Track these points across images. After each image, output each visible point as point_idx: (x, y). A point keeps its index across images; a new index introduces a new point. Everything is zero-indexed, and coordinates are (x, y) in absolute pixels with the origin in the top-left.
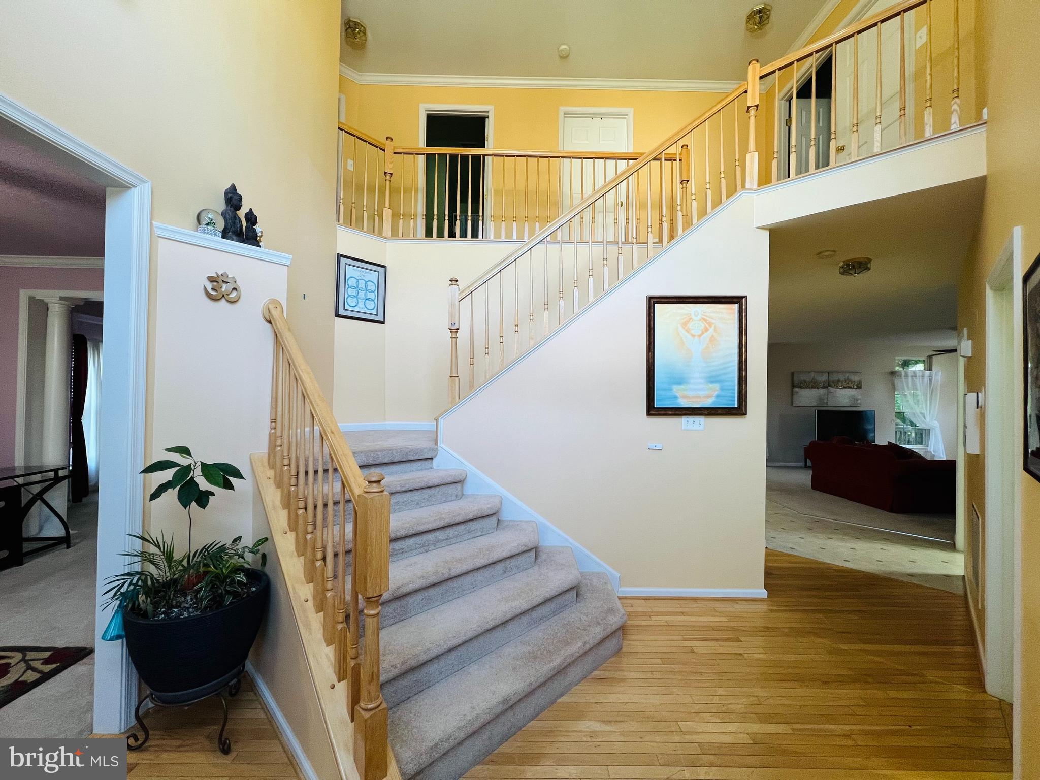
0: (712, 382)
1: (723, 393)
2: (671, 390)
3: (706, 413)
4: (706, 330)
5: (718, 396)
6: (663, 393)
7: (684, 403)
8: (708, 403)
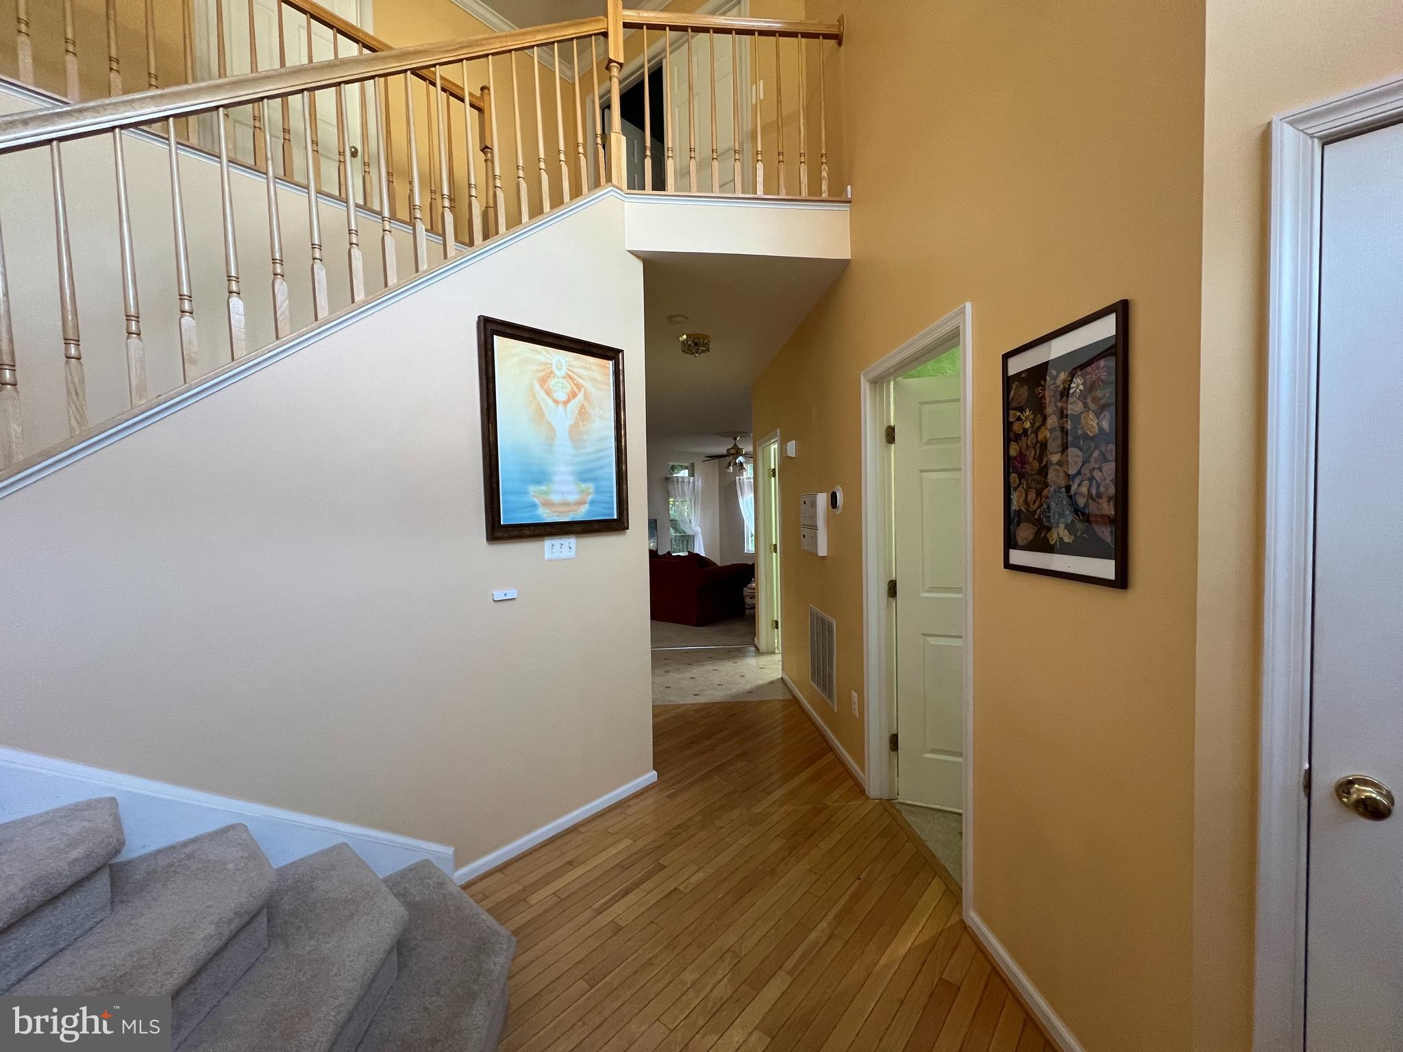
0: (585, 481)
1: (599, 497)
2: (526, 493)
3: (578, 529)
4: (574, 395)
5: (592, 503)
6: (512, 498)
7: (547, 515)
8: (581, 513)
